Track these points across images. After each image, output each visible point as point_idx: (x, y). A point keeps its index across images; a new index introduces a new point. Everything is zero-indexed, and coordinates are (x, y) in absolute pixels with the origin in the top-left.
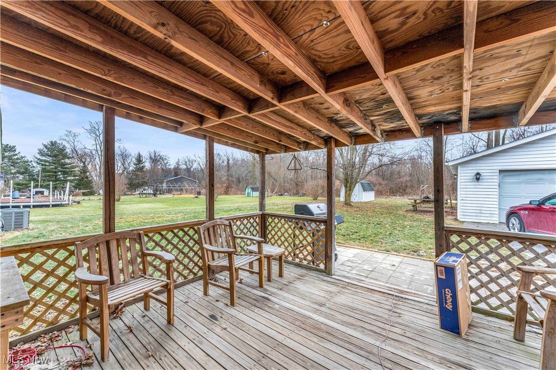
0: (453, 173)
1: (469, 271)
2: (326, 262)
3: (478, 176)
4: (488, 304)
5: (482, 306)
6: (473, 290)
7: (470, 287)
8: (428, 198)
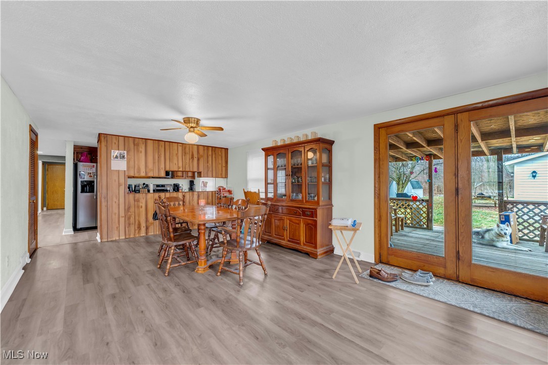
0: (510, 171)
1: (518, 222)
2: (428, 223)
3: (534, 174)
4: (528, 237)
5: (525, 237)
6: (520, 231)
7: (518, 229)
8: (482, 194)
